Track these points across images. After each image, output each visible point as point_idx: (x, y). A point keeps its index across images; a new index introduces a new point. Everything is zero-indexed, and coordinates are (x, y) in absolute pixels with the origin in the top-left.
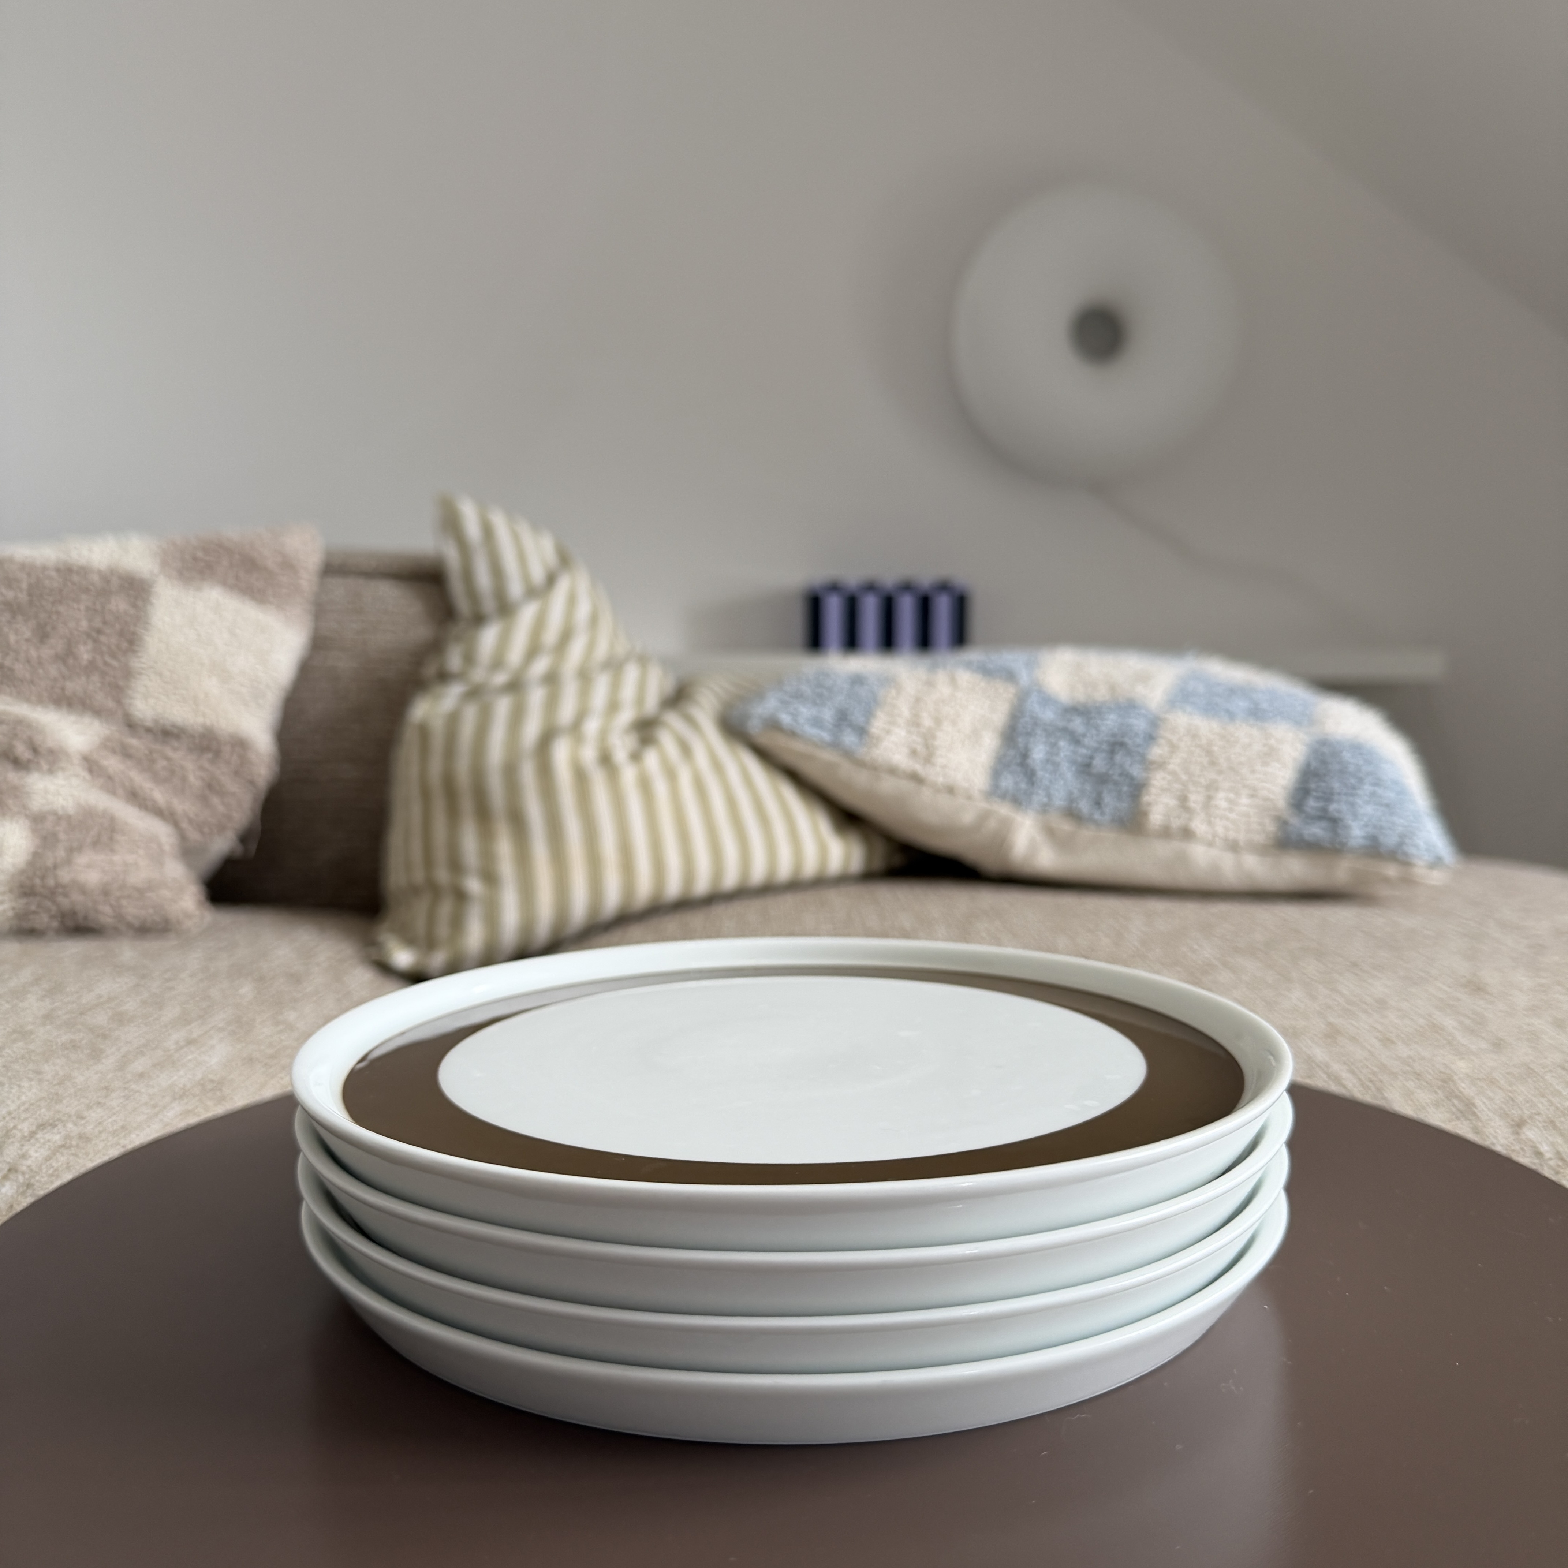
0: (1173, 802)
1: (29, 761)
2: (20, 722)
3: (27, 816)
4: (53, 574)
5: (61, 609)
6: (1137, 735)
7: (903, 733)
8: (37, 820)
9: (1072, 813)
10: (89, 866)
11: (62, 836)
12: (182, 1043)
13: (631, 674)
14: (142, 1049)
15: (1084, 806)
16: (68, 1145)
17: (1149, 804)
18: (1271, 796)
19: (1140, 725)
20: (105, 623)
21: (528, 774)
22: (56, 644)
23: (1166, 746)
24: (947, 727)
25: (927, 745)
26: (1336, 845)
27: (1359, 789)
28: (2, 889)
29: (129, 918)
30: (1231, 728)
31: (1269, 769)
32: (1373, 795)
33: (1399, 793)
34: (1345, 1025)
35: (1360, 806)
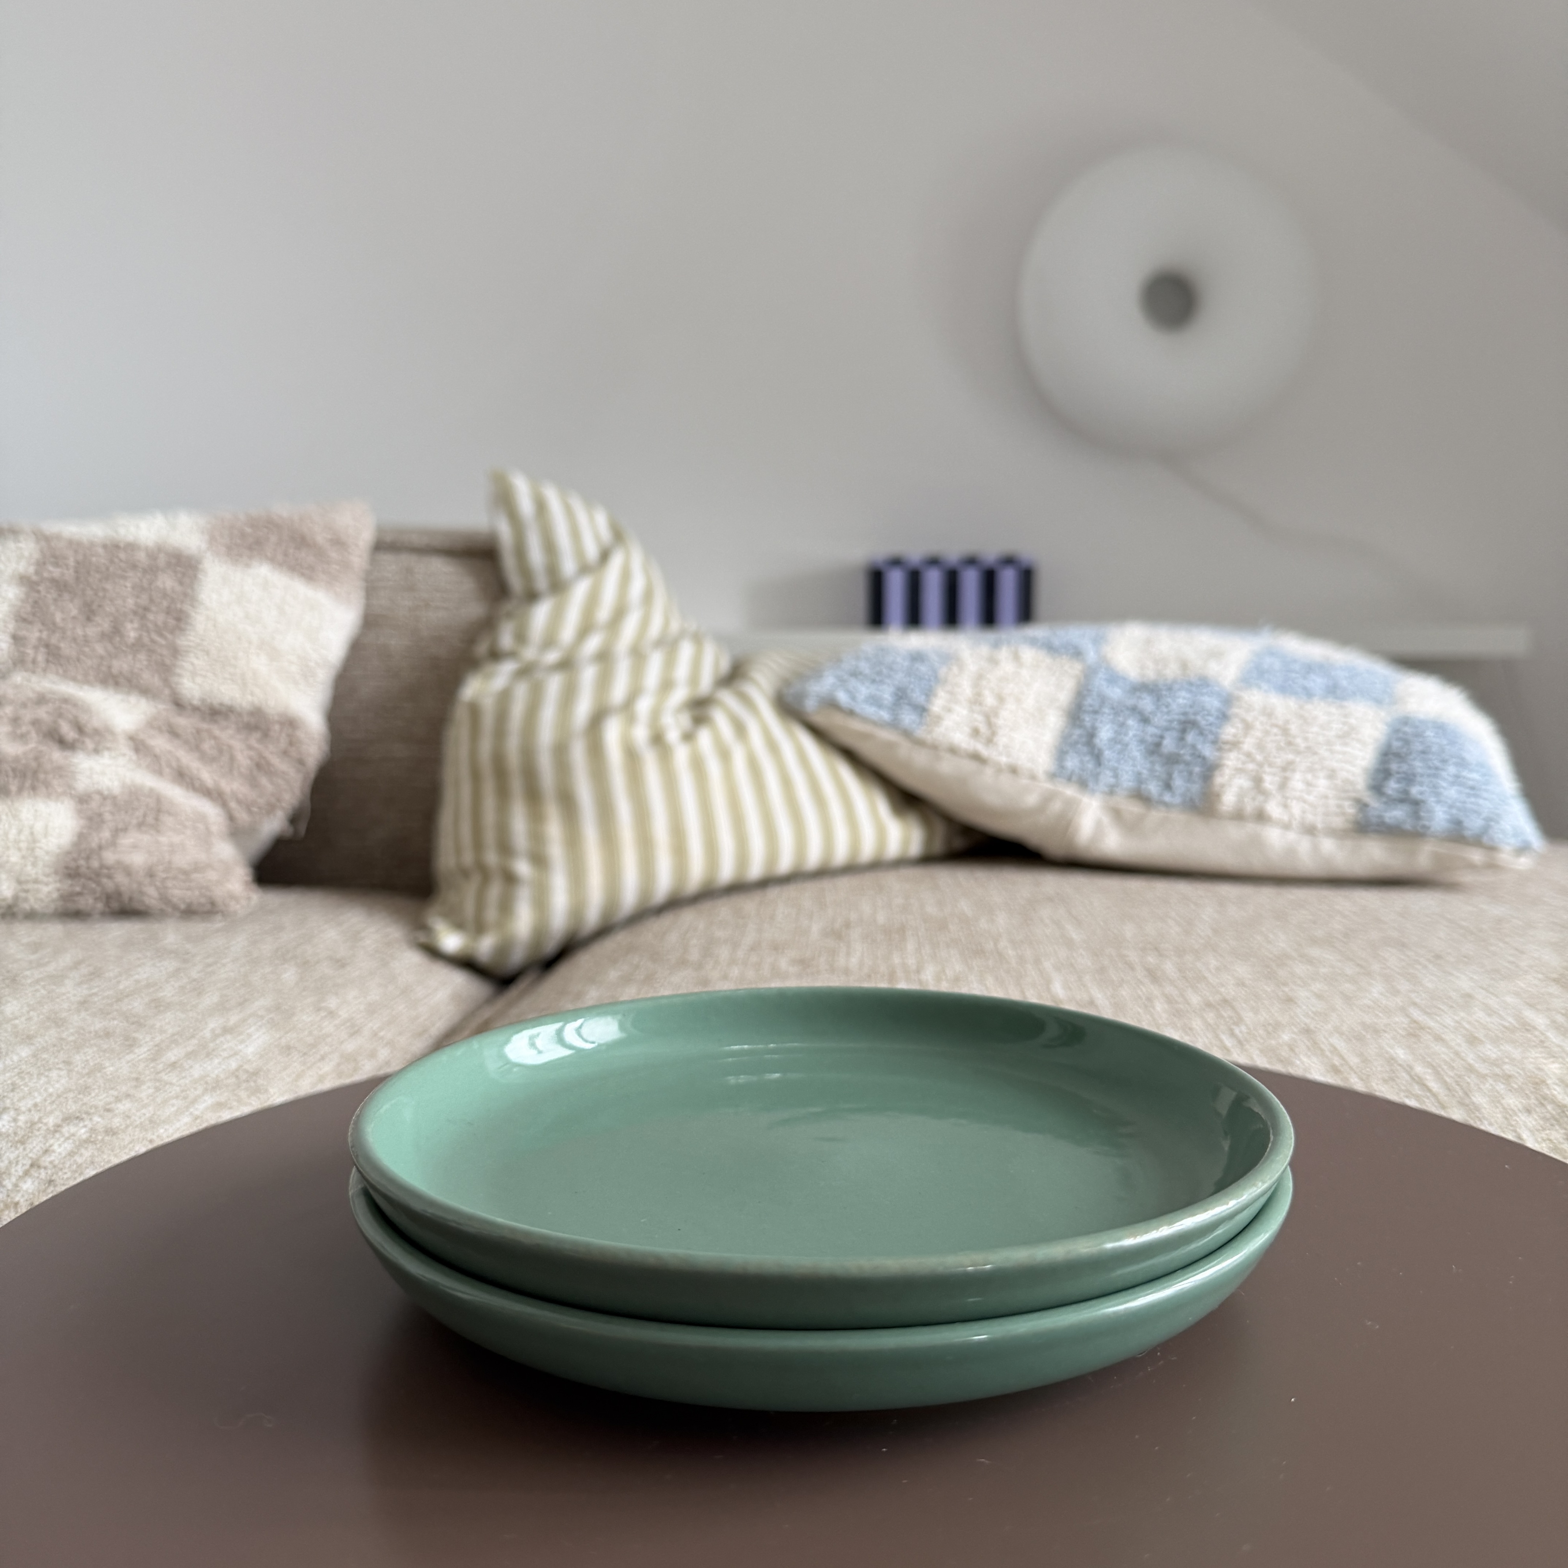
0: (1247, 784)
1: (75, 741)
2: (66, 700)
3: (72, 796)
4: (101, 551)
5: (108, 586)
6: (1209, 714)
7: (965, 712)
8: (83, 800)
9: (1139, 795)
10: (135, 847)
11: (107, 816)
12: (218, 1031)
13: (686, 651)
14: (176, 1038)
15: (1153, 788)
16: (92, 1140)
17: (1222, 786)
18: (1351, 778)
19: (1212, 703)
21: (578, 754)
22: (102, 622)
23: (1240, 725)
24: (1010, 705)
25: (990, 724)
26: (1419, 829)
27: (1443, 770)
28: (47, 870)
29: (175, 900)
30: (1309, 707)
31: (1348, 749)
32: (1457, 776)
33: (1484, 775)
34: (1432, 1024)
35: (1444, 788)
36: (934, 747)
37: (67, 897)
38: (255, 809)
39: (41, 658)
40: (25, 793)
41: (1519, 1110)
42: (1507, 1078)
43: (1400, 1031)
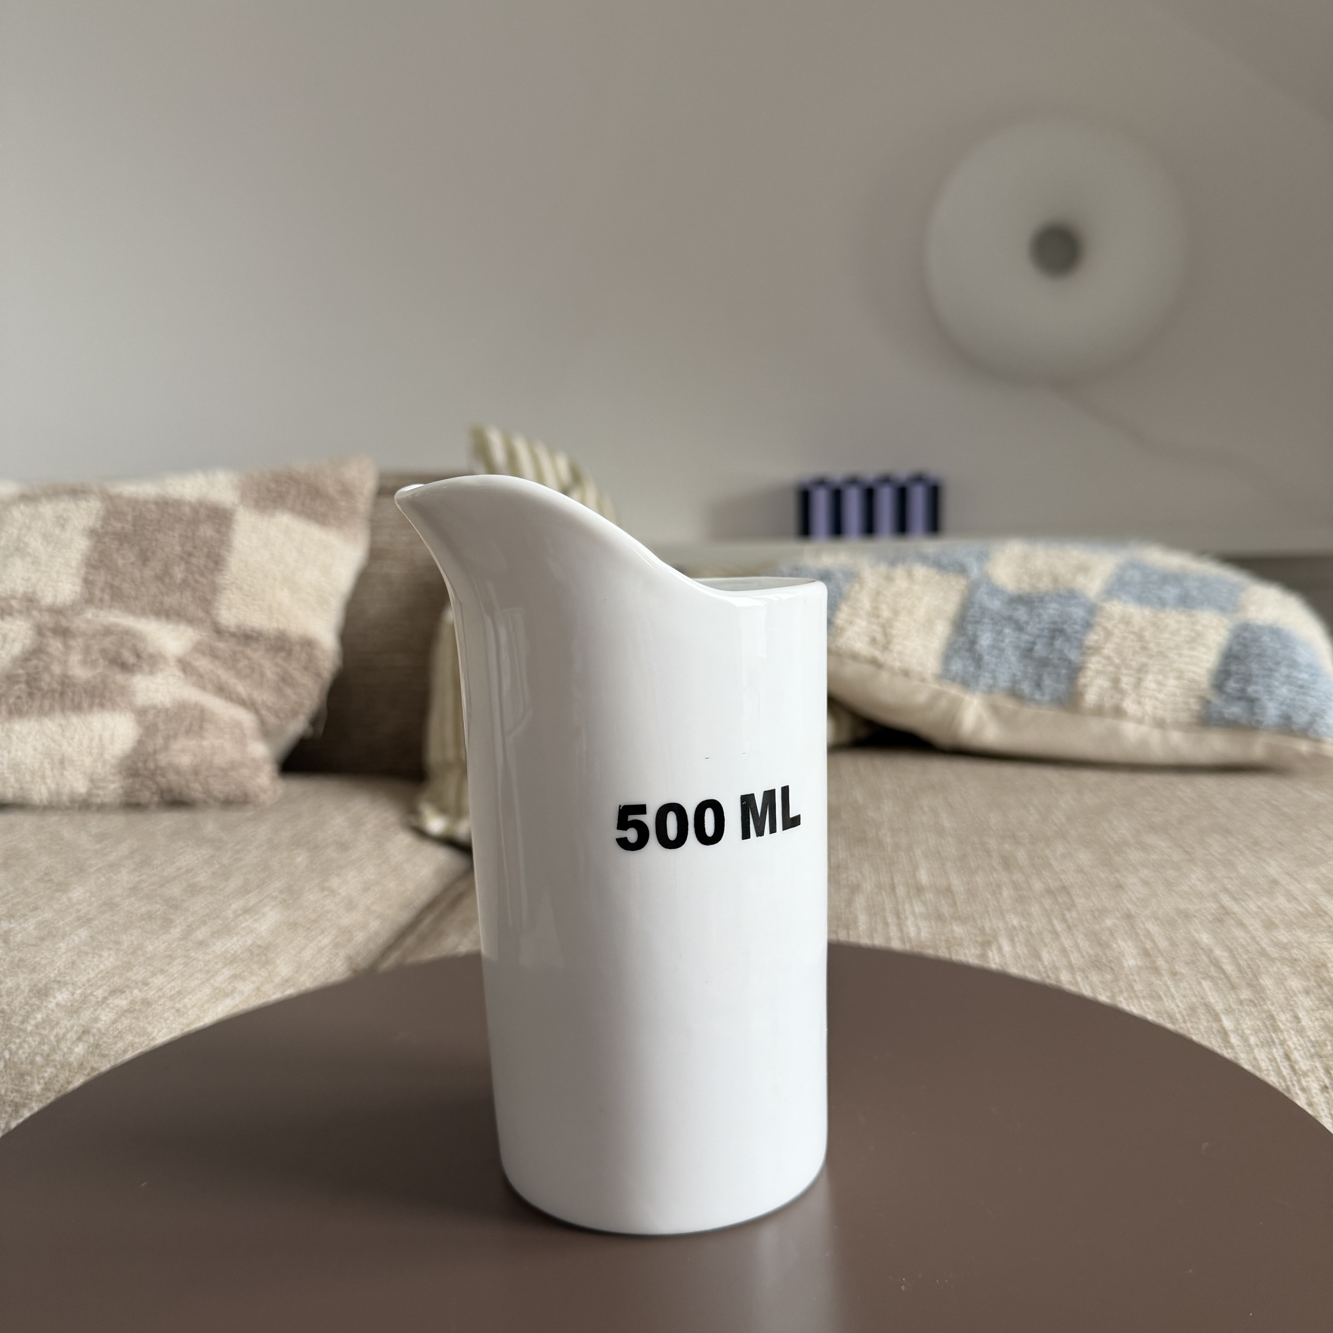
0: (1106, 684)
1: (134, 665)
2: (126, 632)
3: (133, 711)
4: (153, 507)
5: (159, 536)
6: (1075, 623)
7: (864, 624)
8: (141, 713)
9: (1014, 693)
10: (183, 751)
11: (161, 726)
12: (239, 912)
14: (204, 918)
15: (1026, 687)
16: (132, 1009)
17: (1085, 685)
18: (1197, 678)
19: (1078, 613)
20: (195, 547)
22: (156, 566)
23: (1102, 633)
24: (903, 617)
25: (886, 634)
26: (1253, 723)
27: (1276, 671)
28: (113, 771)
29: (216, 793)
30: (1161, 615)
31: (1195, 653)
32: (1288, 676)
33: (1312, 675)
34: (1236, 908)
35: (1277, 687)
36: (839, 655)
37: (129, 792)
38: (282, 715)
39: (107, 597)
40: (95, 709)
41: (1300, 992)
42: (1293, 962)
43: (1209, 917)
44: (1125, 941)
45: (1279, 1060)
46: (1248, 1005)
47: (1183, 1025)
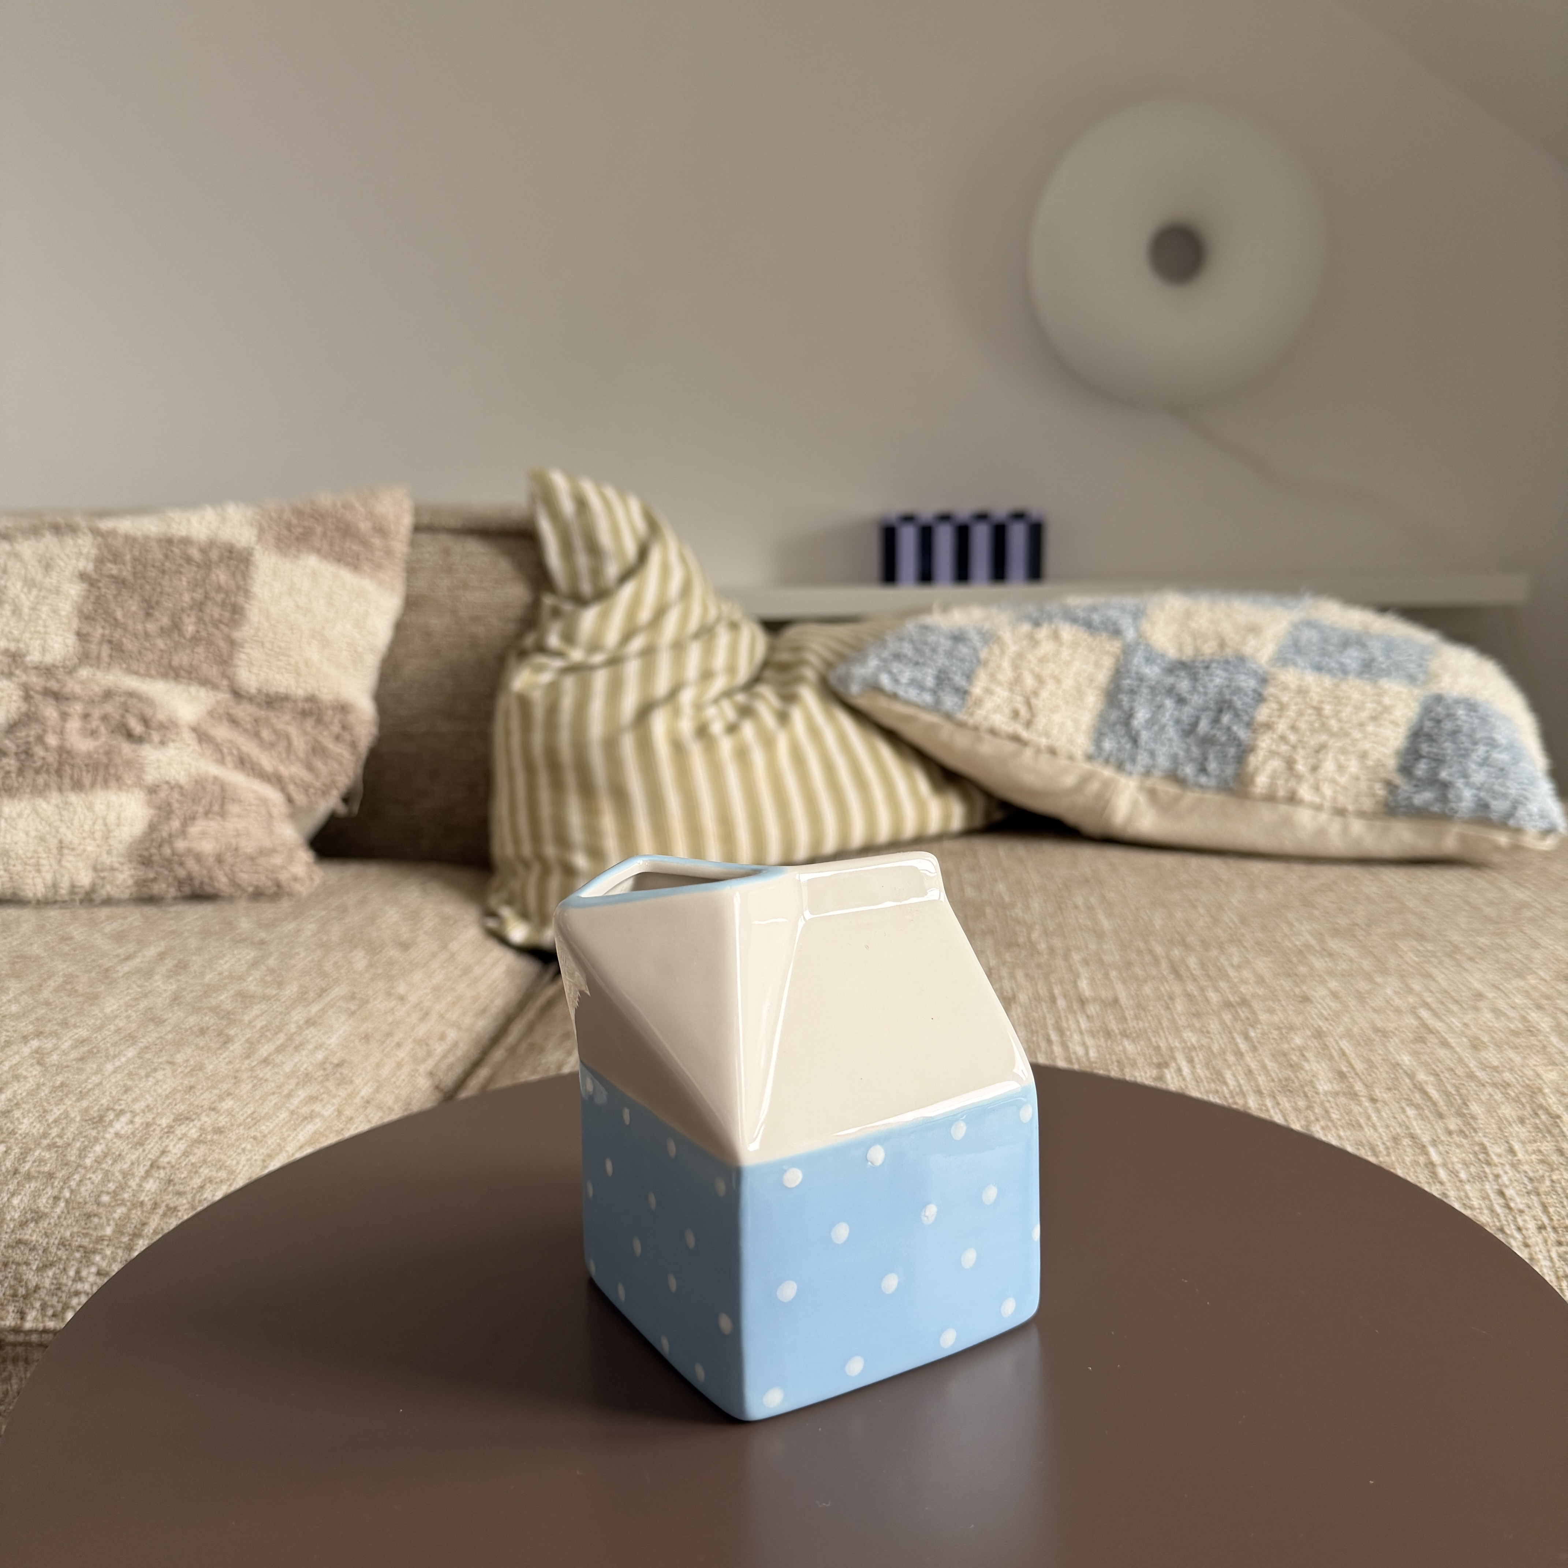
0: (1280, 766)
1: (142, 735)
2: (132, 695)
3: (142, 788)
4: (155, 546)
6: (1246, 694)
7: (1005, 694)
8: (152, 790)
9: (1175, 777)
10: (204, 834)
11: (176, 806)
13: (722, 641)
15: (1189, 771)
17: (1256, 768)
18: (1382, 759)
19: (1248, 682)
20: (207, 595)
21: (629, 750)
22: (162, 618)
23: (1274, 706)
24: (1051, 685)
25: (1028, 704)
28: (122, 858)
29: (243, 884)
31: (1381, 730)
32: (1487, 758)
33: (1514, 756)
35: (1473, 770)
36: (976, 728)
37: (141, 884)
38: (312, 792)
39: (105, 655)
40: (98, 787)
41: (1514, 1121)
42: (1506, 1086)
43: (1409, 1035)
44: (1318, 1062)
45: (1492, 1196)
46: (1458, 1135)
47: (1387, 1159)
